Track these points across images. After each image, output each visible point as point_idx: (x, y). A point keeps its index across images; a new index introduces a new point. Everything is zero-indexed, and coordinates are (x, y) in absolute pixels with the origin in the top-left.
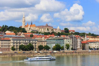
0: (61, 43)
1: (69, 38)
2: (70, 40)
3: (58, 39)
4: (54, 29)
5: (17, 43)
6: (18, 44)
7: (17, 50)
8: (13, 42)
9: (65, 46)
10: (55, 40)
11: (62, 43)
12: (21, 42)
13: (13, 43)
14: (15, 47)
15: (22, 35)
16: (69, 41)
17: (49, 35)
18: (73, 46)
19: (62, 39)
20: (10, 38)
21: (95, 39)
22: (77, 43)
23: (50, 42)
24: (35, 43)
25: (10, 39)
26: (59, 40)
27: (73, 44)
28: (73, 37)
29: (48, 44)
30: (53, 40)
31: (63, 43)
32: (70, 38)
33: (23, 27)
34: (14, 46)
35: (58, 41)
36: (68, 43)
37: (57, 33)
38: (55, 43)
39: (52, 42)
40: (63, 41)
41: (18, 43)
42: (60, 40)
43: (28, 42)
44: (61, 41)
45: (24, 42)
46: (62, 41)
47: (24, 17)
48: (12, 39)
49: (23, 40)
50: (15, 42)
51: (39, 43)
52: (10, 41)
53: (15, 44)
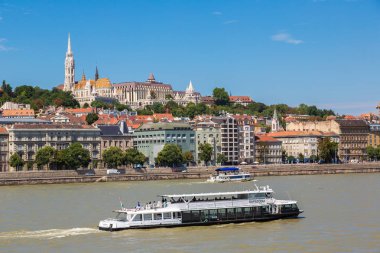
0: (184, 141)
1: (212, 126)
2: (214, 130)
3: (175, 129)
4: (175, 93)
5: (30, 144)
6: (35, 148)
7: (30, 168)
8: (17, 140)
9: (198, 152)
10: (164, 132)
11: (188, 142)
12: (43, 139)
13: (15, 143)
14: (25, 158)
15: (60, 116)
16: (210, 136)
17: (154, 116)
18: (226, 149)
19: (189, 129)
20: (6, 127)
21: (306, 127)
22: (241, 141)
23: (147, 138)
24: (95, 144)
25: (8, 130)
26: (176, 132)
27: (226, 144)
28: (225, 121)
29: (142, 144)
30: (157, 133)
31: (192, 141)
32: (215, 124)
33: (66, 88)
34: (21, 153)
36: (209, 141)
37: (185, 105)
38: (163, 141)
39: (154, 138)
40: (192, 135)
41: (36, 142)
42: (182, 132)
43: (69, 140)
44: (184, 135)
45: (55, 139)
46: (188, 133)
47: (69, 52)
48: (15, 132)
49: (52, 134)
50: (23, 139)
51: (107, 144)
52: (7, 136)
53: (24, 148)
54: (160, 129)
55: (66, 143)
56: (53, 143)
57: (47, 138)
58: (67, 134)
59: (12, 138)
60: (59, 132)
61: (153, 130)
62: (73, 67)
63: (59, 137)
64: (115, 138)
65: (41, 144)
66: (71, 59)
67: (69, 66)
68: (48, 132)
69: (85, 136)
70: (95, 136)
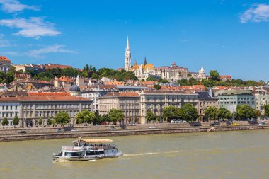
0: (249, 102)
1: (264, 92)
2: (266, 95)
3: (243, 94)
4: (191, 73)
5: (155, 104)
6: (158, 107)
8: (147, 101)
10: (236, 96)
11: (251, 103)
12: (163, 101)
13: (146, 103)
16: (264, 99)
17: (193, 86)
19: (251, 94)
20: (138, 92)
23: (225, 101)
24: (195, 104)
25: (140, 94)
26: (244, 96)
30: (229, 97)
31: (253, 102)
32: (266, 91)
34: (149, 110)
35: (242, 99)
36: (263, 102)
38: (235, 102)
39: (228, 101)
40: (253, 99)
41: (158, 103)
42: (247, 97)
43: (179, 101)
44: (248, 99)
45: (171, 101)
46: (251, 97)
47: (128, 48)
48: (145, 95)
49: (168, 97)
50: (151, 101)
51: (202, 104)
52: (139, 98)
53: (151, 107)
54: (233, 94)
55: (177, 104)
56: (169, 104)
57: (166, 100)
58: (178, 97)
59: (143, 100)
60: (173, 96)
61: (226, 94)
62: (130, 57)
63: (173, 99)
64: (206, 100)
65: (162, 104)
66: (129, 52)
67: (128, 56)
68: (166, 95)
69: (189, 99)
70: (194, 99)
